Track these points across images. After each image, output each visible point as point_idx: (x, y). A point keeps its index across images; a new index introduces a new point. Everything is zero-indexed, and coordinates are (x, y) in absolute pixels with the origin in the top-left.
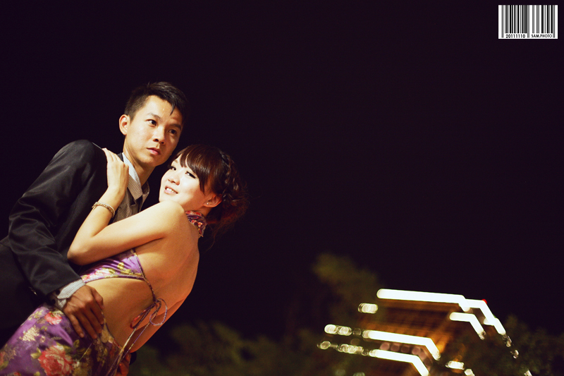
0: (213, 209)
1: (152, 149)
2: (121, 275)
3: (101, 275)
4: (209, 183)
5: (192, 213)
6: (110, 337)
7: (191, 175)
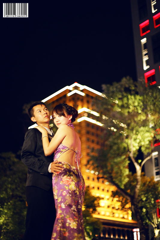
0: (72, 119)
1: (45, 117)
2: (63, 152)
3: (59, 156)
4: (66, 114)
5: (68, 125)
6: (74, 167)
7: (60, 116)
